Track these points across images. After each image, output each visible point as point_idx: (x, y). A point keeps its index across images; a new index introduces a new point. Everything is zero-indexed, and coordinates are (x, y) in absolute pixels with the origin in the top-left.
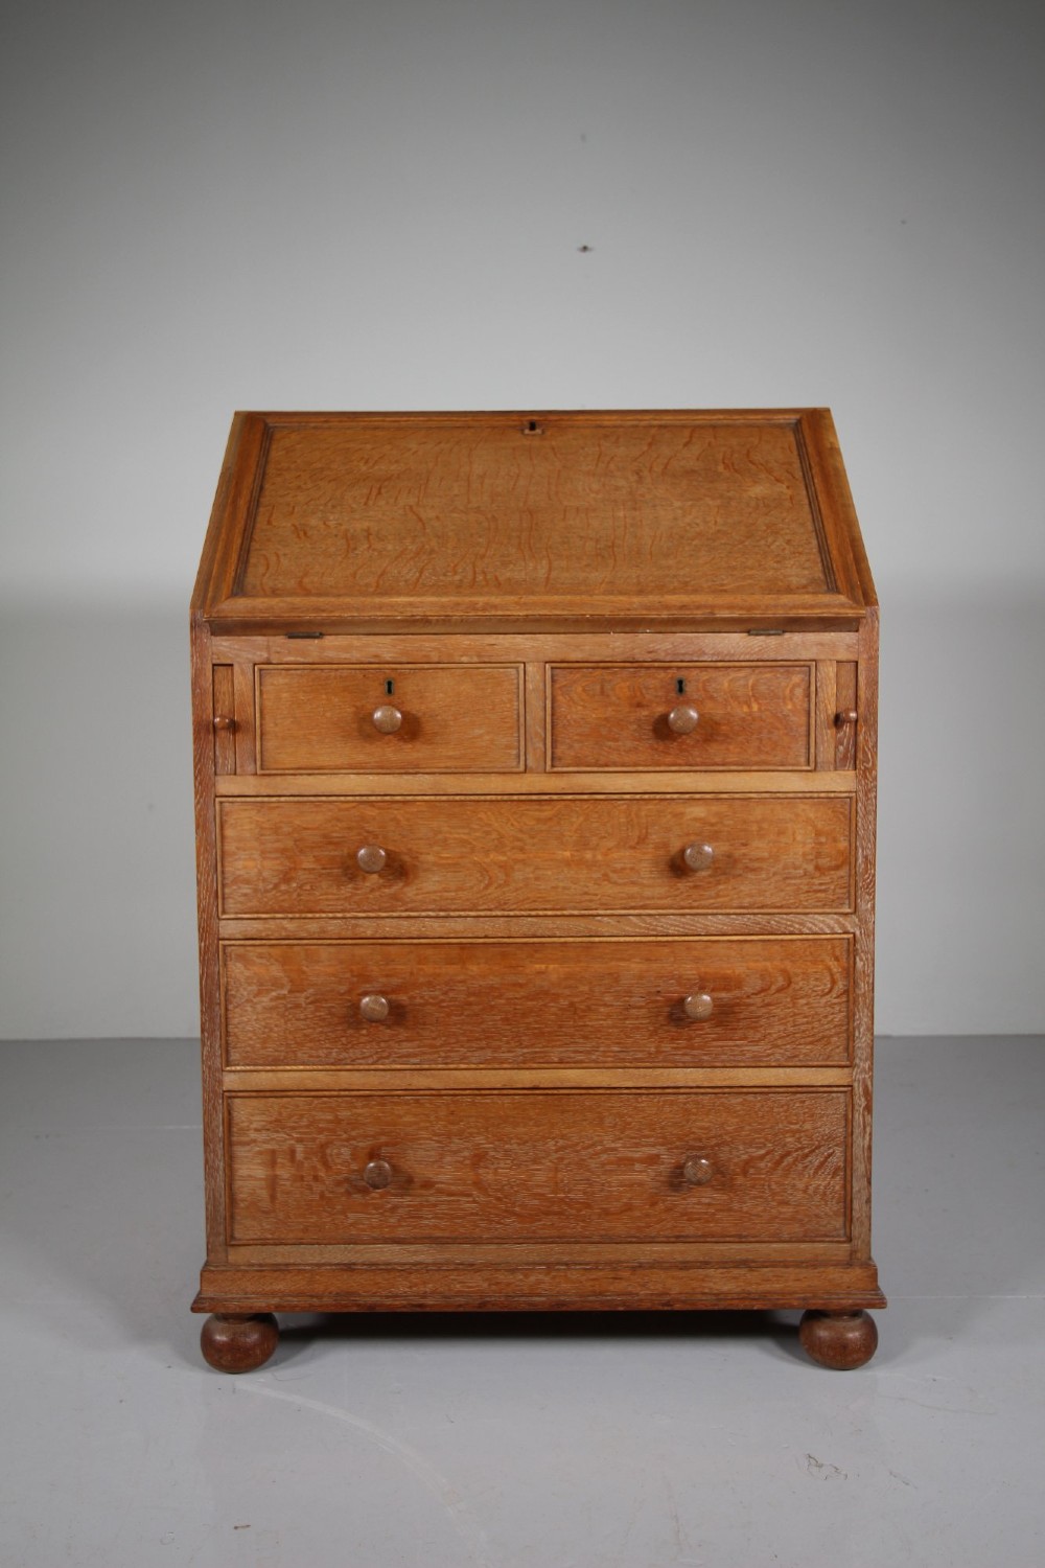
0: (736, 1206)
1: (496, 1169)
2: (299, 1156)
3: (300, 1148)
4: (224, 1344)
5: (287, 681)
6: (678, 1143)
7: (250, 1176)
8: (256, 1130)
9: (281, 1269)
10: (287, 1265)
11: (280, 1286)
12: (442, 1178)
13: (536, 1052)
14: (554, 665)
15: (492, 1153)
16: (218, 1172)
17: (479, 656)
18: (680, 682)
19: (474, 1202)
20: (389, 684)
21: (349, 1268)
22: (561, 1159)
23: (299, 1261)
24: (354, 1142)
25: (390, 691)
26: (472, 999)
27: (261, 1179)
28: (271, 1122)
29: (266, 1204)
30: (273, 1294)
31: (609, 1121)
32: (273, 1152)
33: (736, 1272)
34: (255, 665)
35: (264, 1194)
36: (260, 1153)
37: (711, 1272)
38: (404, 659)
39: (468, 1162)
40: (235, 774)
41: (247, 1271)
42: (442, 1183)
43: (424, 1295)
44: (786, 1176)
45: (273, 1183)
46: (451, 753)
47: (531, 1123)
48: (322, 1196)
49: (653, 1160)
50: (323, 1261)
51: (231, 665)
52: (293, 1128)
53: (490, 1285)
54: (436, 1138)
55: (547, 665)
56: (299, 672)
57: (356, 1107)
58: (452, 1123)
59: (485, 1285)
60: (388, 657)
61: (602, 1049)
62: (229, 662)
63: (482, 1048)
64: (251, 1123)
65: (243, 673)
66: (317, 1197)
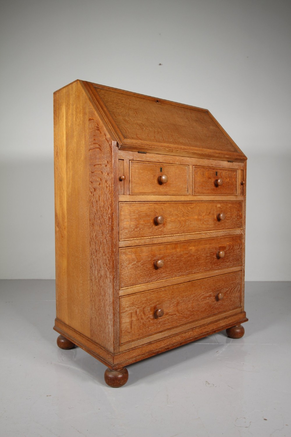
0: (224, 304)
1: (181, 306)
2: (138, 313)
3: (138, 310)
4: (121, 378)
5: (137, 166)
6: (214, 290)
7: (125, 322)
8: (127, 307)
9: (133, 349)
10: (135, 347)
11: (134, 354)
12: (170, 311)
13: (190, 271)
14: (195, 166)
15: (180, 301)
16: (117, 323)
17: (180, 163)
18: (217, 173)
19: (177, 316)
20: (161, 169)
21: (150, 343)
22: (194, 300)
23: (138, 345)
24: (151, 306)
25: (161, 171)
26: (177, 259)
27: (128, 322)
28: (131, 304)
29: (129, 330)
30: (132, 358)
31: (203, 287)
32: (131, 313)
33: (225, 320)
34: (130, 160)
35: (129, 327)
36: (128, 314)
37: (221, 321)
38: (165, 162)
39: (176, 305)
40: (124, 195)
41: (126, 352)
42: (170, 312)
43: (168, 346)
44: (231, 294)
45: (131, 322)
46: (174, 189)
47: (188, 291)
48: (143, 323)
49: (210, 296)
50: (143, 344)
51: (123, 160)
52: (136, 304)
53: (181, 338)
54: (169, 300)
55: (194, 166)
56: (141, 163)
57: (151, 295)
58: (172, 295)
59: (180, 338)
60: (161, 161)
61: (202, 268)
62: (123, 159)
63: (179, 272)
64: (126, 305)
65: (127, 162)
66: (142, 324)
